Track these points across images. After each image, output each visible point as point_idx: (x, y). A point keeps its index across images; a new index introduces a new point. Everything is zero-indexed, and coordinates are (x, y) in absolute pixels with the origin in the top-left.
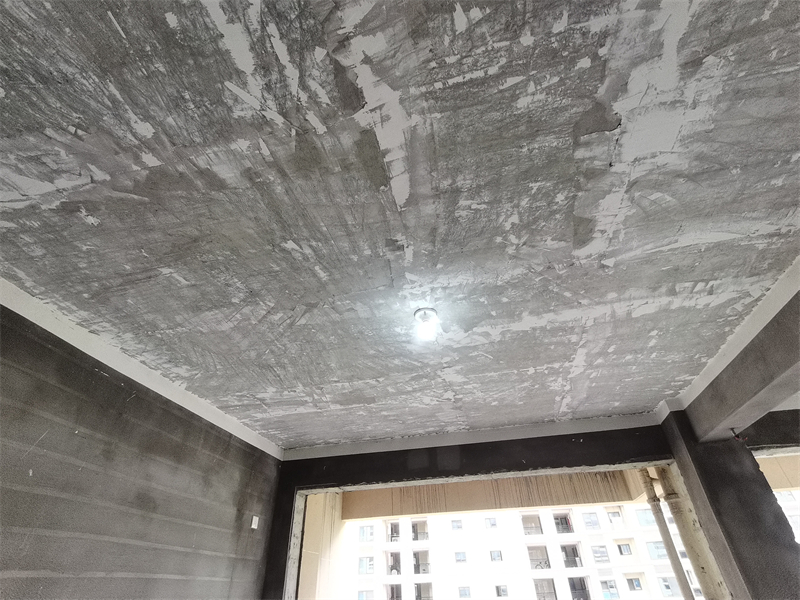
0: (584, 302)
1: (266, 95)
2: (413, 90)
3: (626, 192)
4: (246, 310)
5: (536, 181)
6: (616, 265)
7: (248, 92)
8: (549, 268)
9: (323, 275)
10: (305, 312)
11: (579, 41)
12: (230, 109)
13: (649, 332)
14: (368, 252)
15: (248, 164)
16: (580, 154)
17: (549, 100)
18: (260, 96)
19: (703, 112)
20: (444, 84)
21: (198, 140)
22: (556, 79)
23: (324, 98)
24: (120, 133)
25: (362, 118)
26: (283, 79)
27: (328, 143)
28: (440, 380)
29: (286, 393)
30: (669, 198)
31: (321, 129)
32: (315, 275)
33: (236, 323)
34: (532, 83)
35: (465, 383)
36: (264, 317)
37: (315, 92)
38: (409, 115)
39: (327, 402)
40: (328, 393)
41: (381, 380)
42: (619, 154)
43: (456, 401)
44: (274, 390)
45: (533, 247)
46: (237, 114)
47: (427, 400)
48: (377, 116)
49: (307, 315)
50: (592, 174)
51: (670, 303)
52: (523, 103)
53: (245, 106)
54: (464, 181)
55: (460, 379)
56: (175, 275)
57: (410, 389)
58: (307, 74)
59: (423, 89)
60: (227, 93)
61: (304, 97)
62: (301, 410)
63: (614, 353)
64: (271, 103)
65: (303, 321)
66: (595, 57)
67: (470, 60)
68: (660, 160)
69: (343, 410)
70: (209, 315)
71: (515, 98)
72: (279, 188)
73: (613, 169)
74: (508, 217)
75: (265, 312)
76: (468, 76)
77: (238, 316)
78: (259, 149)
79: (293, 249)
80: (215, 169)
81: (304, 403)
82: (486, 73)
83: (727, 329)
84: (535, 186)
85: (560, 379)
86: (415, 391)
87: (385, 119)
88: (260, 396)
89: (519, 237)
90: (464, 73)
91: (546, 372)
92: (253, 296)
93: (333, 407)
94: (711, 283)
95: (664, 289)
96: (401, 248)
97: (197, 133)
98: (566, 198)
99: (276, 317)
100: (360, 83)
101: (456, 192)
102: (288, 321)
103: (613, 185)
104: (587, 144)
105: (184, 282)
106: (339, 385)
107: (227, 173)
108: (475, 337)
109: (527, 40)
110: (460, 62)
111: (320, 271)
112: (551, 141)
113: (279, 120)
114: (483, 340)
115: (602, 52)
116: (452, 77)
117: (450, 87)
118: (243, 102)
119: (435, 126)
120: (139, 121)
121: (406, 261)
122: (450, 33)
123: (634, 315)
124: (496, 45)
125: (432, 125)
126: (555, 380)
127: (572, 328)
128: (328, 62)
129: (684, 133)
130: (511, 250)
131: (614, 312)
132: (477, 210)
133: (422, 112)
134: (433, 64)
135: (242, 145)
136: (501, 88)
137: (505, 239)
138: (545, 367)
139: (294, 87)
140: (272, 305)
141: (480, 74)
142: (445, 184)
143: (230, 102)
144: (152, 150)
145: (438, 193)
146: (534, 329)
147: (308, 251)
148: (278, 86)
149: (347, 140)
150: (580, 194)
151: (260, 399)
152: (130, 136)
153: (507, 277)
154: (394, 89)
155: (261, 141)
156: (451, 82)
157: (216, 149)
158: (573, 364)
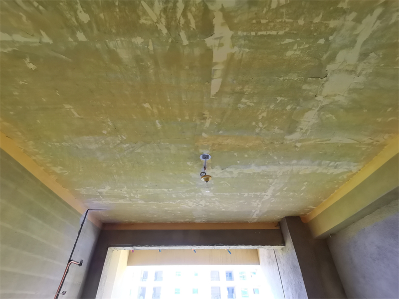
0: (281, 163)
1: (162, 14)
2: (240, 33)
3: (318, 111)
4: (109, 139)
5: (281, 96)
6: (302, 146)
7: (153, 10)
8: (272, 143)
9: (159, 125)
10: (142, 146)
11: (323, 30)
12: (139, 18)
13: (304, 183)
14: (187, 118)
15: (139, 53)
16: (305, 87)
17: (301, 55)
18: (158, 14)
19: (362, 79)
20: (256, 34)
21: (114, 31)
22: (307, 46)
23: (193, 25)
24: (69, 16)
25: (209, 41)
26: (175, 7)
27: (187, 51)
28: (200, 194)
29: (116, 190)
30: (334, 118)
31: (185, 42)
32: (155, 125)
33: (100, 145)
34: (296, 45)
35: (212, 197)
36: (118, 144)
37: (190, 20)
38: (233, 46)
39: (137, 198)
40: (139, 194)
41: (170, 190)
42: (321, 91)
43: (205, 206)
44: (110, 188)
45: (268, 130)
46: (142, 21)
47: (190, 204)
48: (217, 42)
49: (143, 147)
50: (307, 99)
51: (317, 169)
52: (289, 53)
53: (148, 18)
54: (248, 89)
55: (211, 195)
56: (72, 110)
57: (184, 197)
58: (189, 8)
59: (245, 34)
60: (141, 7)
61: (182, 21)
62: (122, 201)
63: (286, 191)
64: (163, 20)
65: (139, 151)
66: (327, 40)
67: (272, 24)
68: (337, 98)
69: (144, 204)
70: (86, 138)
71: (286, 50)
72: (152, 71)
73: (316, 98)
74: (262, 112)
75: (119, 142)
76: (269, 33)
77: (103, 141)
78: (148, 46)
79: (147, 108)
80: (118, 51)
81: (124, 198)
82: (277, 33)
83: (337, 186)
84: (279, 99)
85: (258, 201)
86: (186, 198)
87: (221, 45)
88: (100, 190)
89: (263, 124)
90: (268, 30)
91: (253, 196)
92: (116, 131)
93: (140, 202)
94: (337, 163)
95: (317, 162)
96: (204, 119)
97: (114, 27)
98: (291, 109)
99: (125, 146)
100: (215, 21)
101: (242, 94)
102: (131, 149)
103: (313, 106)
104: (309, 83)
105: (77, 115)
106: (148, 190)
107: (124, 55)
108: (226, 173)
109: (301, 22)
110: (267, 24)
111: (158, 124)
112: (294, 77)
113: (165, 31)
114: (229, 176)
115: (331, 38)
116: (261, 31)
117: (259, 36)
118: (148, 15)
119: (244, 56)
120: (83, 12)
121: (205, 126)
122: (268, 7)
123: (300, 173)
124: (287, 20)
125: (242, 54)
126: (255, 201)
127: (272, 175)
128: (202, 5)
129: (351, 87)
130: (257, 130)
131: (292, 170)
132: (249, 106)
133: (240, 47)
134: (254, 21)
135: (138, 40)
136: (282, 43)
137: (257, 123)
138: (253, 194)
139: (179, 14)
140: (125, 138)
141: (274, 33)
142: (238, 88)
143: (140, 13)
144: (84, 31)
145: (233, 93)
146: (254, 173)
147: (155, 111)
148: (171, 11)
149: (197, 52)
150: (298, 107)
151: (100, 193)
152: (74, 20)
153: (251, 144)
154: (231, 29)
155: (150, 41)
156: (260, 33)
157: (123, 39)
158: (266, 194)
